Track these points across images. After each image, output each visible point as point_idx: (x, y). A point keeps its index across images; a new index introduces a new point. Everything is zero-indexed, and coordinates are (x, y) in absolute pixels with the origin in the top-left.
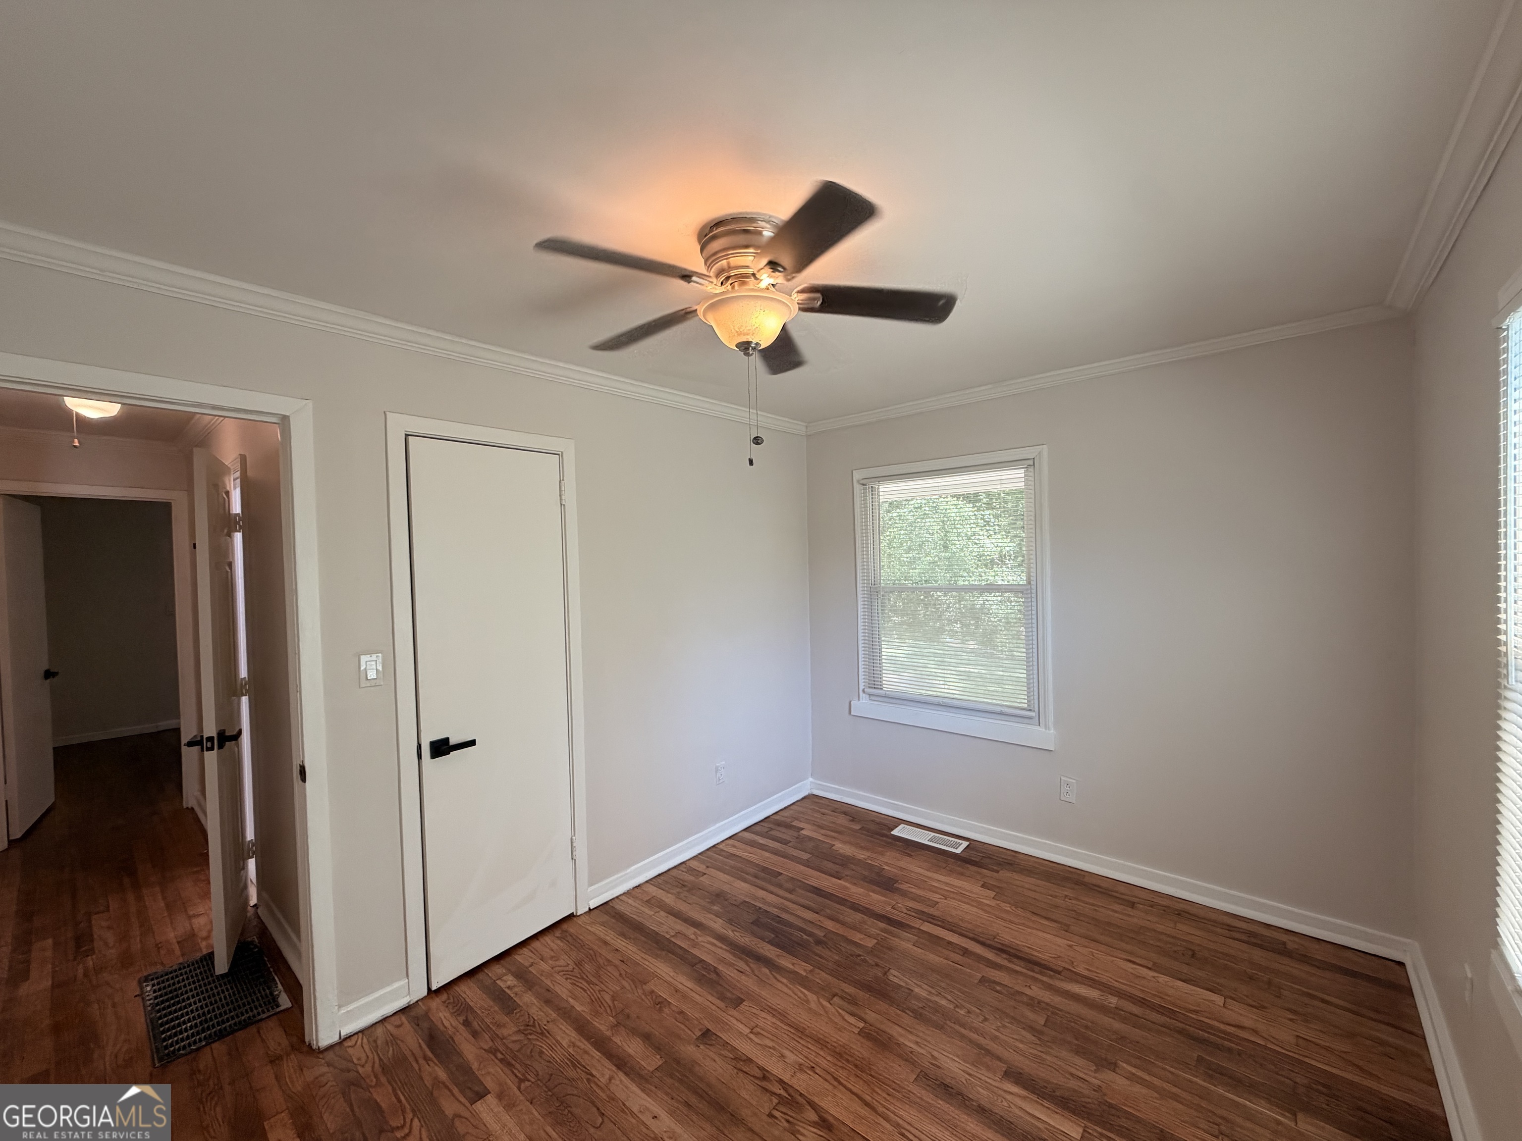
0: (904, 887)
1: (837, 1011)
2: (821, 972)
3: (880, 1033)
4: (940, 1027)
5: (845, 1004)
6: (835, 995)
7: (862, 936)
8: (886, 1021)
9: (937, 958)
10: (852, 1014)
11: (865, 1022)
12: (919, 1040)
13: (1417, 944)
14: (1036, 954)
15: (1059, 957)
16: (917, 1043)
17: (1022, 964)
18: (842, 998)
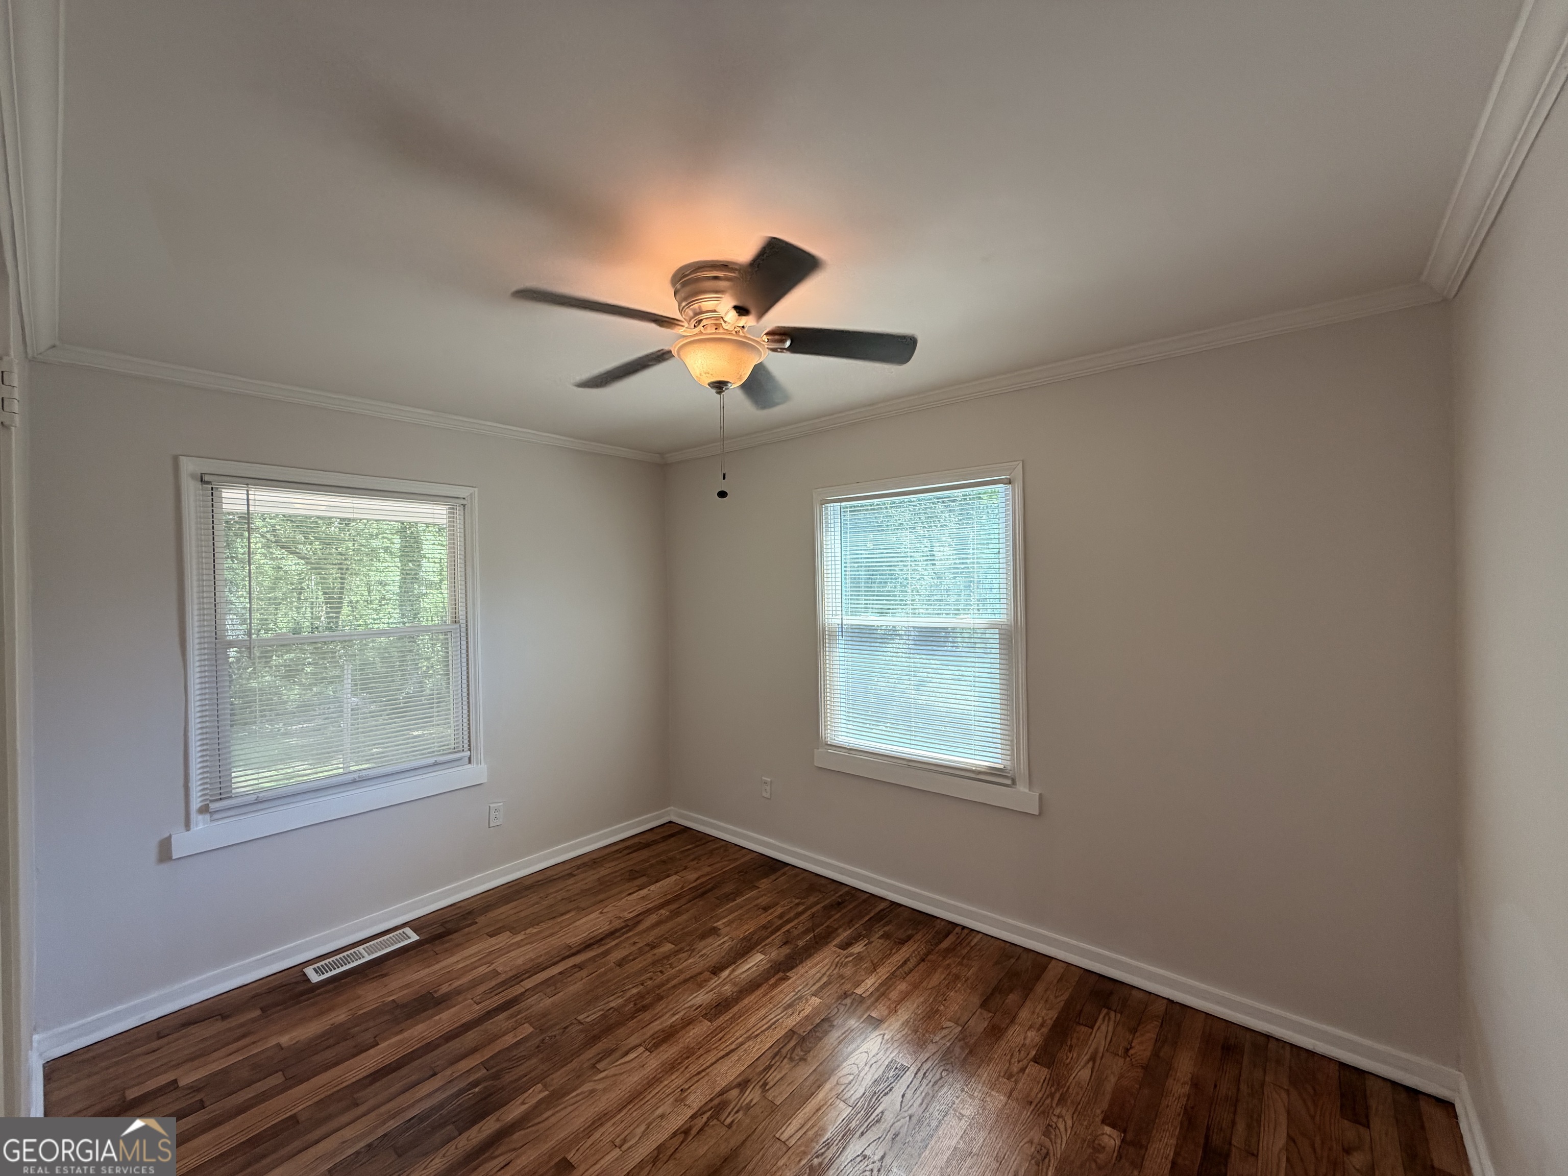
0: (445, 989)
1: (616, 1066)
2: (551, 1077)
3: (655, 1036)
4: (660, 998)
5: (608, 1060)
6: (594, 1066)
7: (511, 1034)
8: (644, 1030)
9: (576, 986)
10: (626, 1053)
11: (640, 1045)
12: (671, 1012)
13: (672, 808)
14: (601, 931)
15: (611, 921)
16: (674, 1015)
17: (608, 940)
18: (599, 1061)
